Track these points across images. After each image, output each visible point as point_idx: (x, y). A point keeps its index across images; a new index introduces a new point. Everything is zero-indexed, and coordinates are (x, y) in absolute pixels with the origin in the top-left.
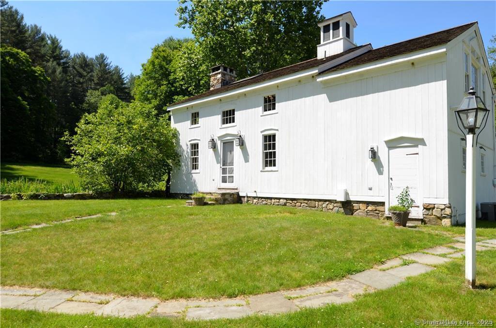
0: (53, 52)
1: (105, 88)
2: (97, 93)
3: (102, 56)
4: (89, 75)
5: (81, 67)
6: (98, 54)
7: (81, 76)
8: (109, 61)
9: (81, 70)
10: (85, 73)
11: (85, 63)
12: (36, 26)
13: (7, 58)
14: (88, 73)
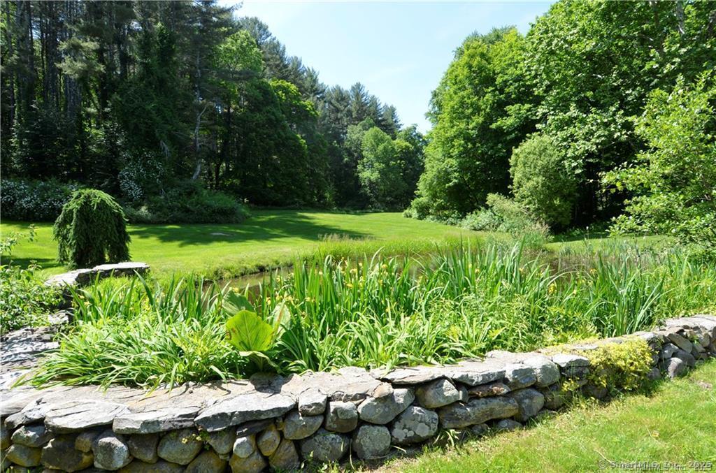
0: (312, 87)
1: (364, 121)
2: (359, 127)
3: (358, 85)
4: (346, 109)
5: (338, 101)
6: (354, 83)
7: (338, 110)
8: (365, 91)
9: (337, 105)
10: (342, 108)
11: (341, 97)
12: (296, 58)
13: (280, 92)
14: (345, 107)
